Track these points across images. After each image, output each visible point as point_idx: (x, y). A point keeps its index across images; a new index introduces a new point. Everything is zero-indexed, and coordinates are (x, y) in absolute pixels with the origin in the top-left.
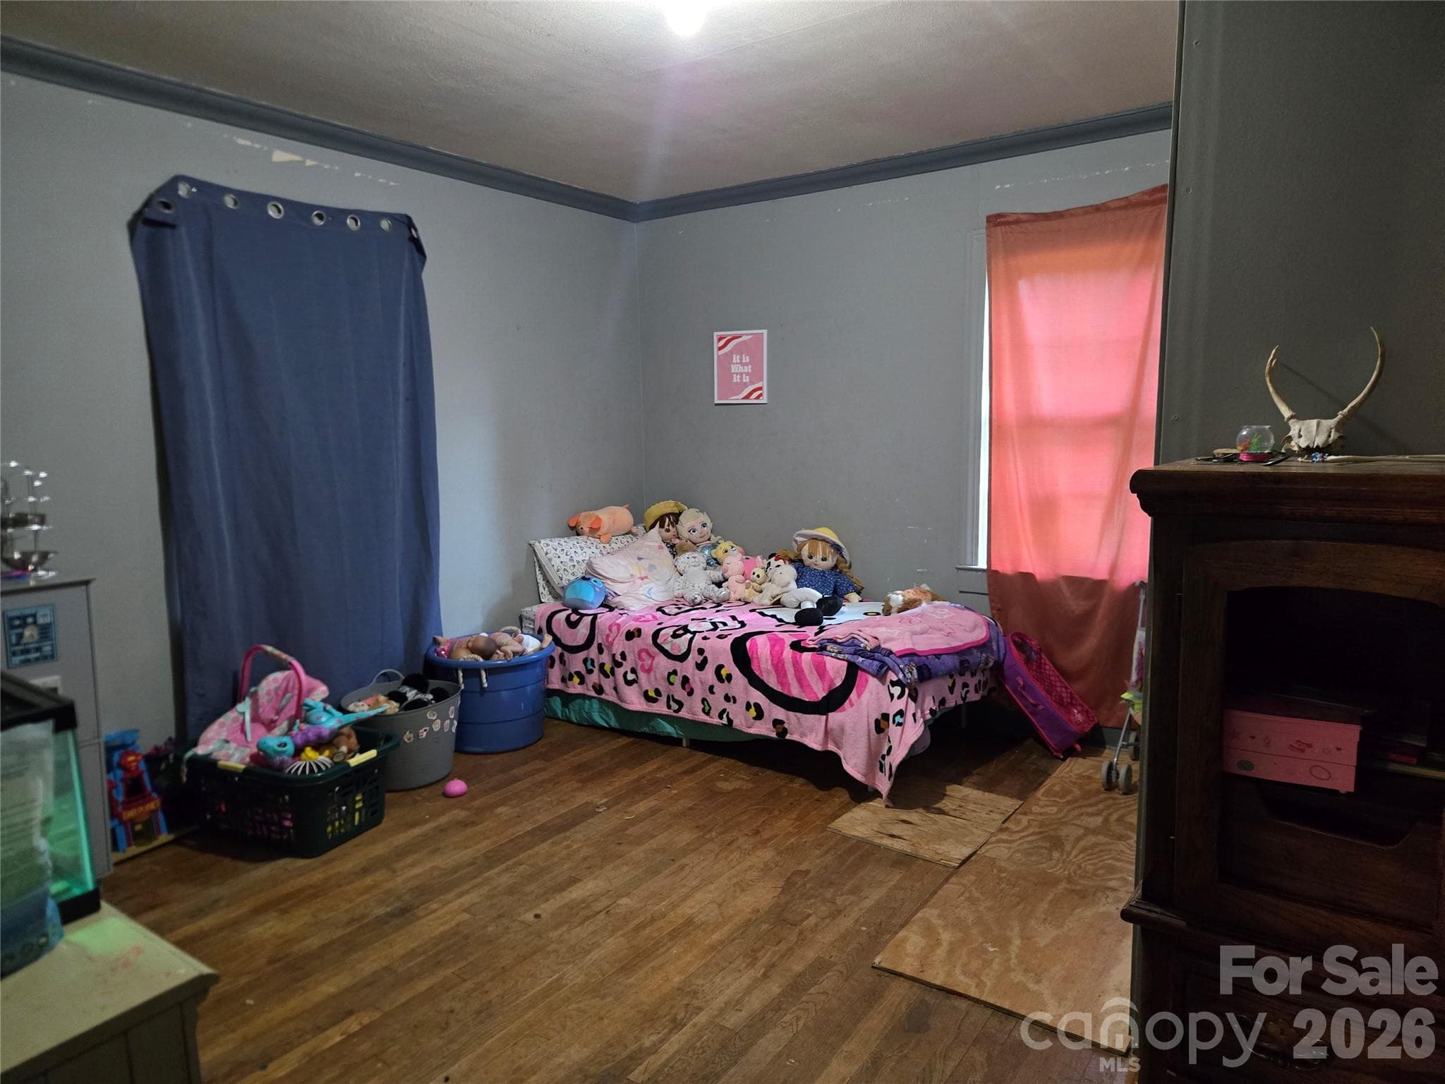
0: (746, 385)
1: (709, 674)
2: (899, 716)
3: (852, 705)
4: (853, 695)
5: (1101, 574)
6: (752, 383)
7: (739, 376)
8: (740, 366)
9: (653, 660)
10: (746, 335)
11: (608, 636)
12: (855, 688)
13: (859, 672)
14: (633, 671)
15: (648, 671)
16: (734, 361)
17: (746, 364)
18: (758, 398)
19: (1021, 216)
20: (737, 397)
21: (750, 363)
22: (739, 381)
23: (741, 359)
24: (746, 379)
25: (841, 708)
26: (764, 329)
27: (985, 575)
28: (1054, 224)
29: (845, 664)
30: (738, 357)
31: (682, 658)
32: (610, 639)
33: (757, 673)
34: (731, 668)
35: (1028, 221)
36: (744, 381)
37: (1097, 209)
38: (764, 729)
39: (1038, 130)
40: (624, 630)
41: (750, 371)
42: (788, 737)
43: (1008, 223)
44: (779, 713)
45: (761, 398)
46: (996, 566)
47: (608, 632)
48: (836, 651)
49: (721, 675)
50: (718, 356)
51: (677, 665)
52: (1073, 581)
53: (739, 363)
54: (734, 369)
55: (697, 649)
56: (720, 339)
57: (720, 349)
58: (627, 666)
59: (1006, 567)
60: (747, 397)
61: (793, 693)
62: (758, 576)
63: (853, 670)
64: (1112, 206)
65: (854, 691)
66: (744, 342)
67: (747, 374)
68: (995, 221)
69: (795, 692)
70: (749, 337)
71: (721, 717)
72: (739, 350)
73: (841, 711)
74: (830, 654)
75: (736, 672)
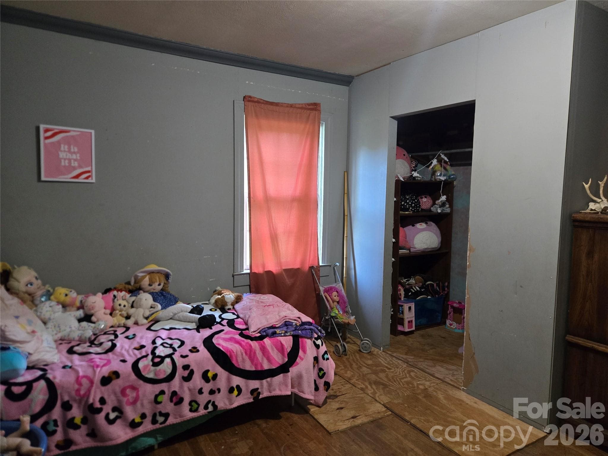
0: (74, 168)
1: (197, 381)
2: (326, 355)
3: (302, 359)
4: (301, 353)
5: (297, 266)
6: (80, 167)
7: (67, 161)
8: (68, 153)
9: (138, 391)
10: (75, 131)
11: (78, 391)
12: (300, 349)
13: (300, 339)
14: (114, 409)
15: (134, 403)
16: (62, 149)
17: (74, 153)
18: (87, 178)
19: (259, 100)
20: (66, 177)
21: (78, 152)
22: (67, 164)
23: (69, 148)
24: (76, 164)
25: (295, 363)
26: (92, 129)
27: (248, 275)
28: (274, 108)
29: (291, 338)
30: (66, 147)
31: (170, 378)
32: (82, 392)
33: (236, 365)
34: (215, 368)
35: (263, 103)
36: (73, 165)
37: (291, 106)
38: (244, 399)
39: (265, 60)
40: (97, 379)
41: (79, 158)
42: (261, 397)
43: (253, 101)
44: (254, 384)
45: (90, 178)
46: (255, 270)
47: (76, 387)
48: (284, 332)
49: (208, 377)
50: (45, 145)
51: (164, 386)
52: (286, 270)
53: (67, 152)
54: (62, 155)
55: (181, 367)
56: (46, 131)
57: (46, 138)
58: (107, 408)
59: (259, 270)
60: (77, 177)
61: (264, 367)
62: (125, 306)
63: (296, 339)
64: (297, 106)
65: (300, 351)
66: (73, 137)
67: (75, 160)
68: (247, 99)
69: (266, 366)
70: (78, 133)
71: (206, 407)
72: (68, 141)
73: (295, 366)
74: (280, 335)
75: (219, 370)
